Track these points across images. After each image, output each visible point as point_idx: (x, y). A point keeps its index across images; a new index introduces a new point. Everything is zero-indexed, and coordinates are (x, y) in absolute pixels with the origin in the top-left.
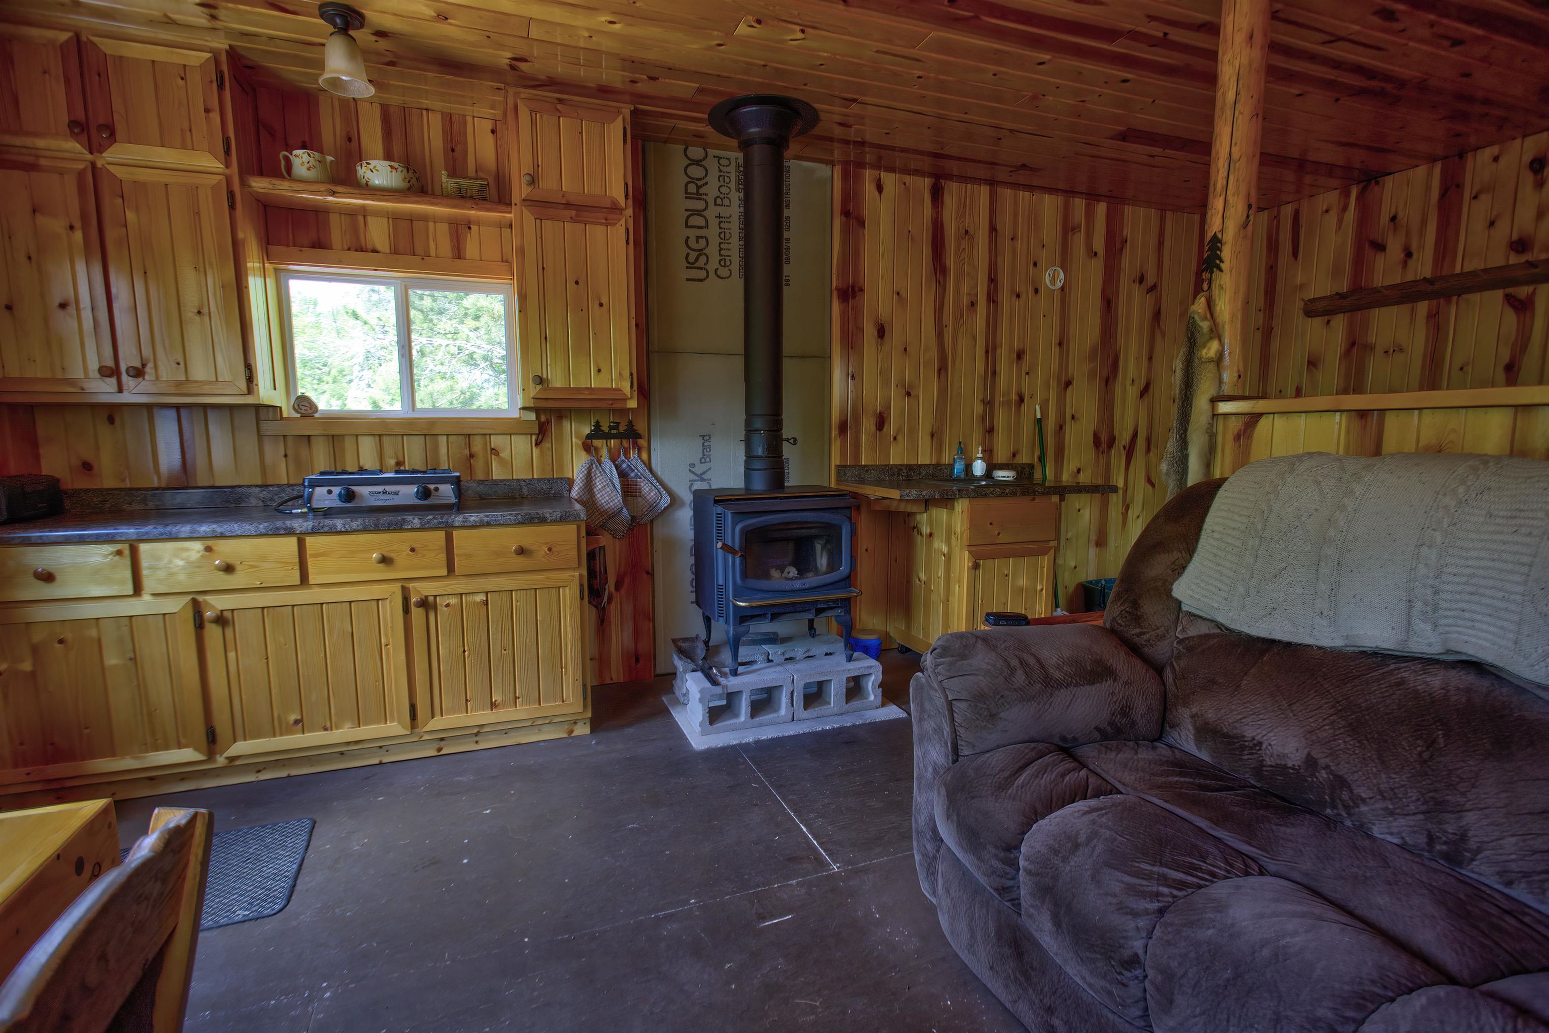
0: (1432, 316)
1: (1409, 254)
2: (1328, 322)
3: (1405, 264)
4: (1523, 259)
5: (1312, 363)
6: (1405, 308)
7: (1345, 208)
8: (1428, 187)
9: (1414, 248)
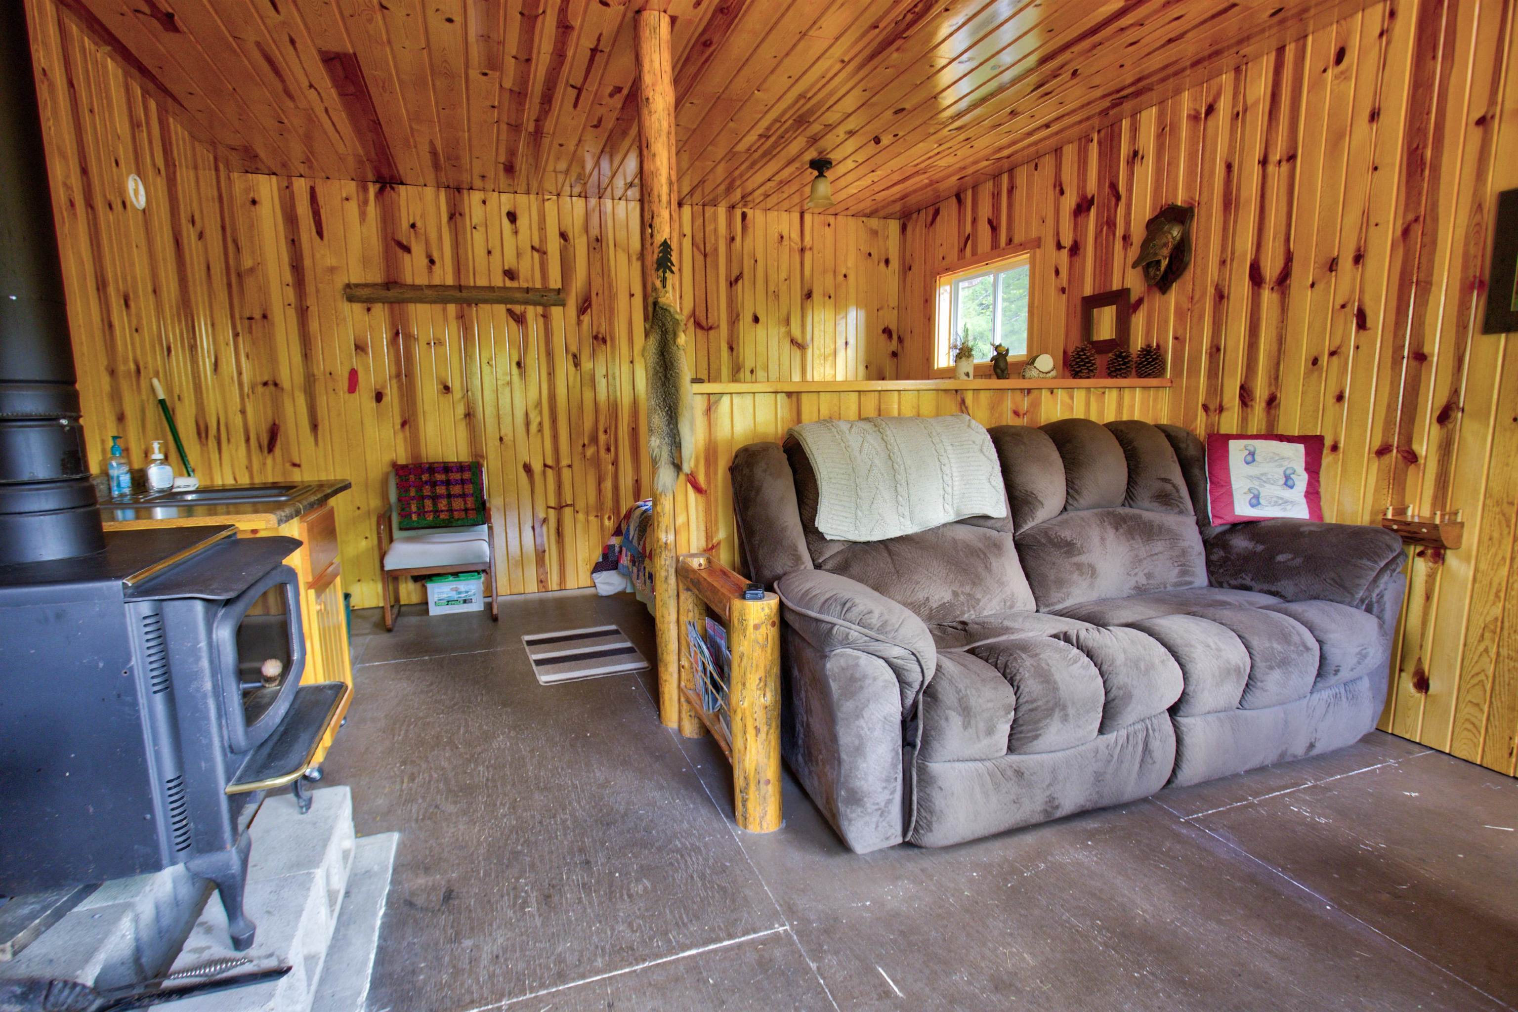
0: (461, 317)
1: (432, 262)
2: (369, 310)
3: (430, 270)
4: (515, 284)
5: (360, 348)
6: (438, 308)
7: (366, 202)
8: (438, 208)
9: (436, 256)
